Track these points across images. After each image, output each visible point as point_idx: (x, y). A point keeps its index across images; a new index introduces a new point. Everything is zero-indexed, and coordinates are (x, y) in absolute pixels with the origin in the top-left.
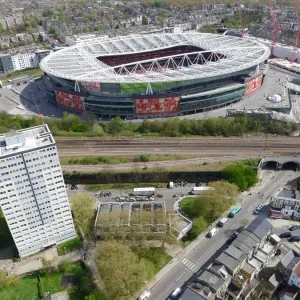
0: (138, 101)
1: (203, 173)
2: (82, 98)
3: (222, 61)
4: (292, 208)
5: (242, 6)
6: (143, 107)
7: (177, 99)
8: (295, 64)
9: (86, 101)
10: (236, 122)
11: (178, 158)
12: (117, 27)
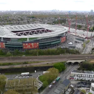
0: (24, 44)
1: (47, 66)
2: (4, 44)
3: (53, 32)
4: (77, 76)
5: (60, 18)
6: (26, 46)
7: (38, 43)
8: (76, 34)
9: (5, 45)
10: (57, 50)
11: (38, 62)
12: (19, 23)
